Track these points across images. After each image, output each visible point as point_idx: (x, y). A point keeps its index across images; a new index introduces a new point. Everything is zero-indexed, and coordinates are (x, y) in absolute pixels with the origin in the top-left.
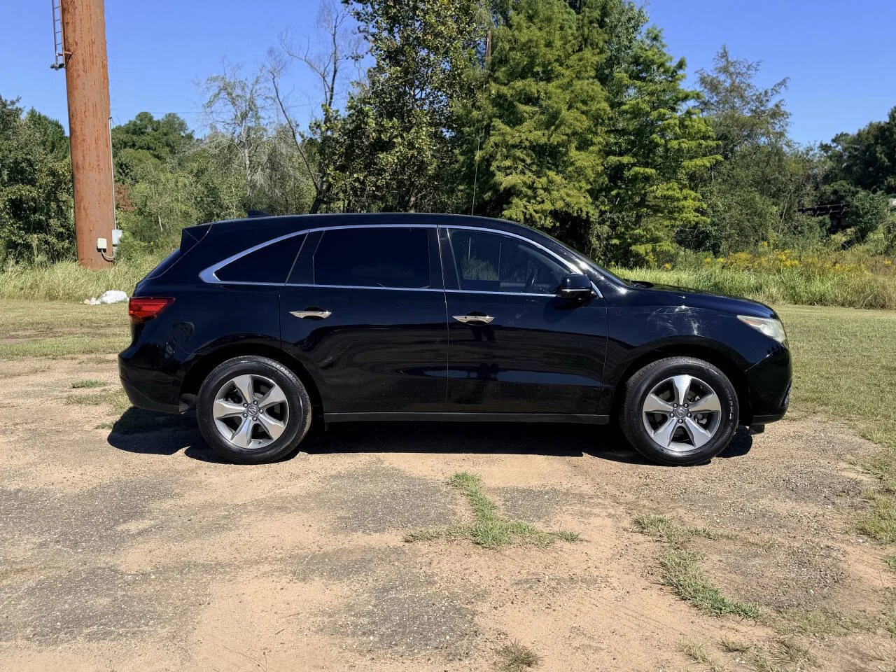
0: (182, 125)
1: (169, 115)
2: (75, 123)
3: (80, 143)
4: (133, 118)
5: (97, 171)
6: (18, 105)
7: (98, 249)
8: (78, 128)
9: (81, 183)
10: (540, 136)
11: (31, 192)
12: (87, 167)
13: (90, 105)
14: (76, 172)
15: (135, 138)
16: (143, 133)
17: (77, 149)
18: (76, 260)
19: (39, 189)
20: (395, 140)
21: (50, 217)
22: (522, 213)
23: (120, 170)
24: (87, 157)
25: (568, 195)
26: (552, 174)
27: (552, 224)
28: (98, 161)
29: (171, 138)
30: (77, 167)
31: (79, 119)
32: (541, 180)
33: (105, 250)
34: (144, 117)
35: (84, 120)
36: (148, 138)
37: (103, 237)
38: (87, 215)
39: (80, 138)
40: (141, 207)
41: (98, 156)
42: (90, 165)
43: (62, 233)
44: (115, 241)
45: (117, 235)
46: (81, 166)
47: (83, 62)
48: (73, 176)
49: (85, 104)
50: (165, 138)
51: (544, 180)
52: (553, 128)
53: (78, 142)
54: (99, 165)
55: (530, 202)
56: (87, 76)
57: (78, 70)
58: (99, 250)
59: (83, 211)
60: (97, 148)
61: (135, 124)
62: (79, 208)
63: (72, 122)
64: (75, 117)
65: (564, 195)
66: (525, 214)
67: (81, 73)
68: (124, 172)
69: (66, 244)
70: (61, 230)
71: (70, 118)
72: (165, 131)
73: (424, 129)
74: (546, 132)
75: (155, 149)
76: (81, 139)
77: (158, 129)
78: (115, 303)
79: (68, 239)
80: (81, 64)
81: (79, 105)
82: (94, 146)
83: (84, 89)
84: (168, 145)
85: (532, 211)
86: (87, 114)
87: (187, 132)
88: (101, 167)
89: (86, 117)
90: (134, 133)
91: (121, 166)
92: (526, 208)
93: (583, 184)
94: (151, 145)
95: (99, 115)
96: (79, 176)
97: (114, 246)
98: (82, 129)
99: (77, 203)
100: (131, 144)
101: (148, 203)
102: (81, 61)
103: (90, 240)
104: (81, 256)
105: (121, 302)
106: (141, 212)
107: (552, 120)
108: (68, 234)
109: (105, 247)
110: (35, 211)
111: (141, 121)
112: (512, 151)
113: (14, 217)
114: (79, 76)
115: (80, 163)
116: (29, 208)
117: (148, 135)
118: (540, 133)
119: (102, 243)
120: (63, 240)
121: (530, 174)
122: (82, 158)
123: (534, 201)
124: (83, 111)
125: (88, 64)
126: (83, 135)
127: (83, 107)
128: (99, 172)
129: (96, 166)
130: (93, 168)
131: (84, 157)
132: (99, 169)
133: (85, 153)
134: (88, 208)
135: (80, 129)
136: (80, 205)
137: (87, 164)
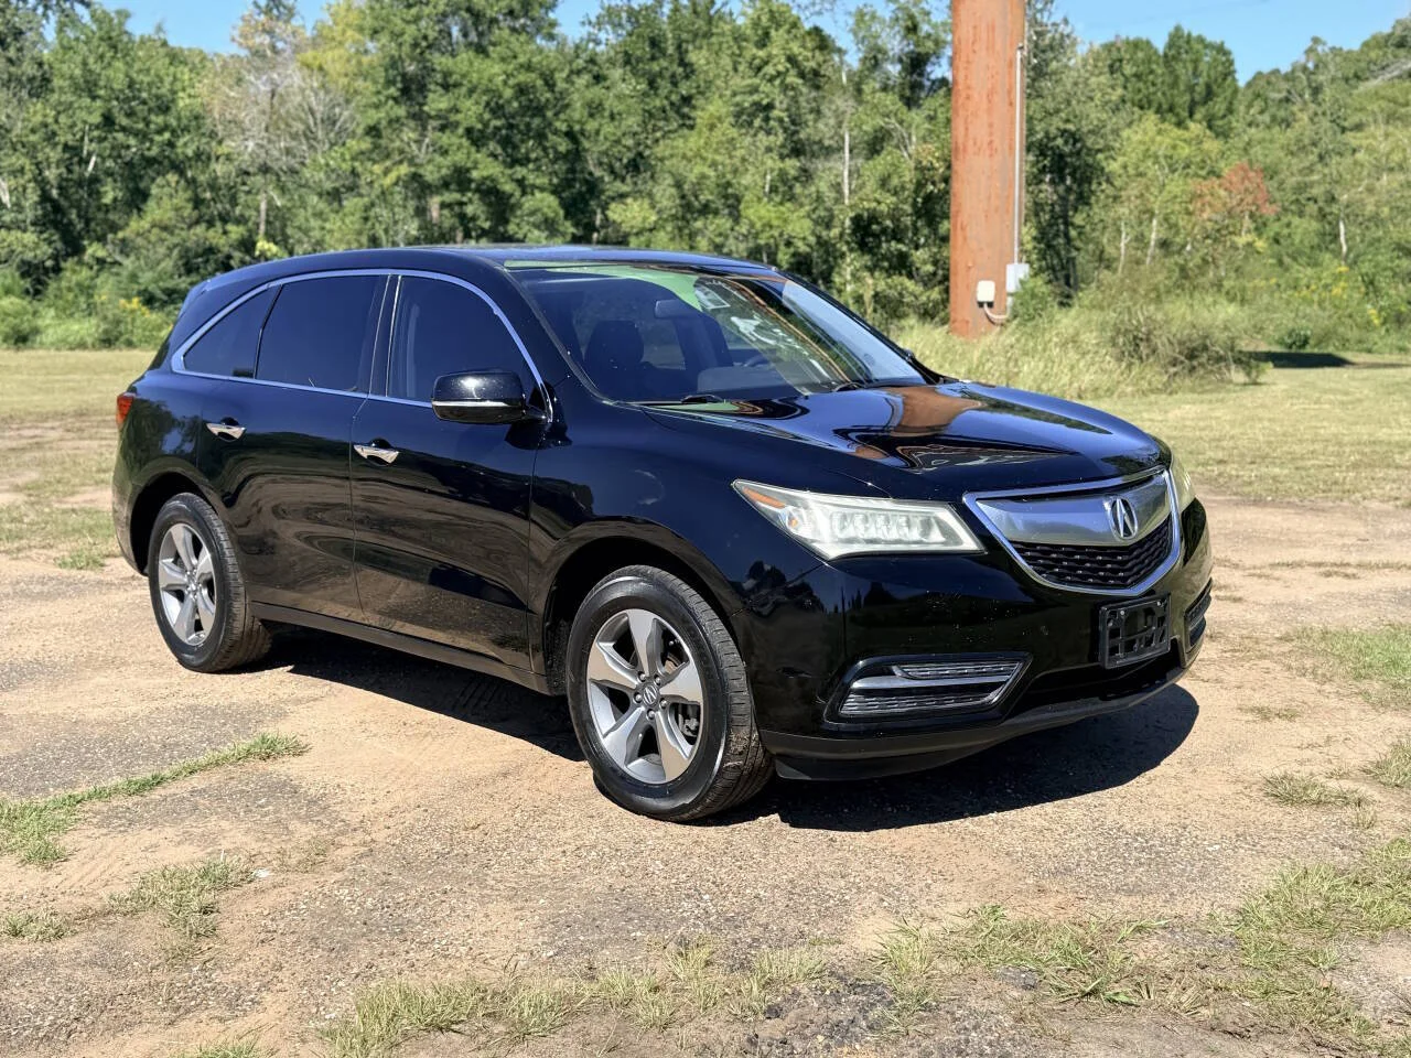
2: (957, 67)
3: (963, 103)
5: (988, 154)
7: (977, 302)
8: (960, 79)
12: (971, 149)
13: (983, 27)
14: (954, 160)
17: (958, 115)
18: (946, 324)
21: (916, 246)
28: (991, 134)
30: (957, 149)
31: (964, 59)
33: (990, 305)
35: (970, 60)
37: (988, 279)
38: (965, 239)
39: (964, 95)
41: (991, 125)
44: (1012, 286)
45: (1017, 273)
46: (961, 148)
48: (948, 167)
49: (975, 27)
53: (960, 102)
54: (991, 142)
58: (981, 304)
59: (960, 232)
60: (990, 111)
62: (956, 227)
64: (958, 56)
69: (937, 293)
79: (942, 283)
81: (962, 32)
82: (984, 105)
86: (976, 48)
88: (995, 144)
89: (975, 53)
95: (998, 47)
96: (957, 166)
97: (1008, 295)
98: (966, 77)
99: (954, 217)
103: (967, 287)
104: (951, 317)
109: (991, 299)
110: (892, 235)
115: (960, 141)
116: (882, 232)
119: (986, 291)
120: (934, 287)
122: (964, 132)
124: (971, 42)
126: (969, 88)
127: (971, 32)
128: (991, 155)
129: (985, 145)
130: (980, 148)
131: (967, 129)
132: (991, 149)
133: (969, 121)
134: (966, 225)
135: (963, 78)
136: (957, 221)
137: (971, 142)
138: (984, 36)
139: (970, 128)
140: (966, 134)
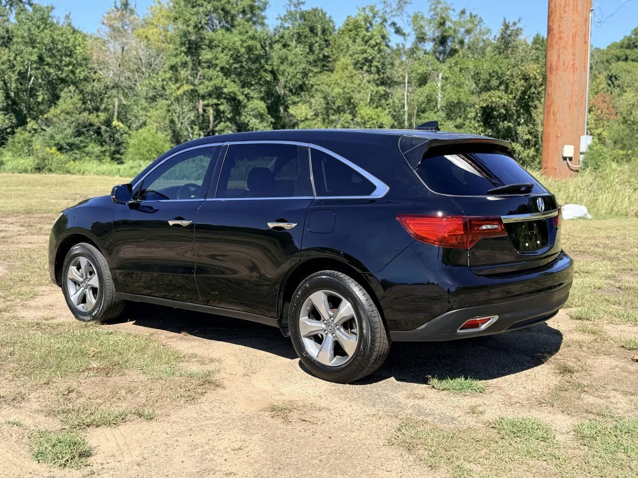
3: (556, 42)
5: (571, 71)
7: (563, 157)
8: (555, 27)
9: (553, 85)
11: (501, 99)
12: (561, 68)
14: (548, 75)
17: (553, 48)
18: (540, 169)
19: (509, 94)
21: (519, 124)
23: (610, 82)
24: (562, 56)
28: (574, 60)
30: (551, 68)
31: (558, 15)
33: (571, 159)
35: (562, 16)
37: (570, 144)
38: (556, 120)
40: (625, 116)
41: (574, 54)
42: (564, 65)
43: (528, 140)
44: (583, 148)
45: (586, 141)
46: (555, 67)
48: (545, 78)
53: (555, 40)
54: (574, 64)
58: (565, 159)
59: (551, 116)
60: (573, 46)
61: (629, 39)
62: (548, 114)
63: (551, 20)
64: (553, 15)
68: (613, 83)
69: (532, 152)
70: (529, 137)
71: (549, 16)
76: (558, 37)
78: (573, 219)
79: (535, 146)
82: (570, 43)
86: (567, 9)
88: (576, 65)
89: (565, 12)
91: (610, 78)
95: (580, 9)
96: (552, 78)
97: (581, 153)
98: (559, 26)
99: (547, 108)
100: (624, 57)
101: (634, 112)
103: (556, 148)
104: (544, 165)
105: (580, 218)
106: (625, 121)
108: (535, 141)
109: (571, 155)
110: (505, 118)
113: (485, 125)
115: (554, 63)
116: (499, 116)
119: (568, 151)
120: (529, 148)
122: (556, 58)
124: (563, 6)
126: (560, 32)
129: (570, 66)
130: (567, 68)
131: (559, 56)
132: (574, 68)
133: (561, 52)
134: (557, 112)
135: (557, 27)
136: (550, 110)
137: (562, 64)
139: (561, 56)
140: (558, 59)
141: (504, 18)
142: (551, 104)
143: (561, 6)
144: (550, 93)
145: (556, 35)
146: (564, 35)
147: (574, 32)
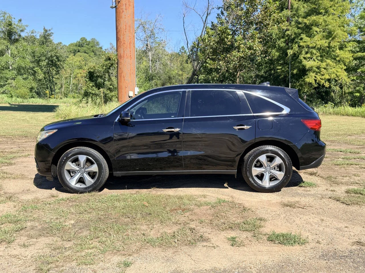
0: (98, 44)
1: (93, 39)
2: (120, 35)
4: (79, 40)
6: (52, 31)
7: (129, 96)
9: (122, 64)
10: (324, 43)
11: (99, 68)
12: (125, 57)
13: (128, 26)
14: (119, 59)
15: (79, 48)
16: (83, 46)
17: (121, 47)
18: (117, 102)
20: (241, 46)
22: (314, 80)
25: (337, 71)
26: (328, 61)
27: (329, 86)
28: (130, 54)
29: (94, 48)
31: (122, 33)
32: (323, 64)
33: (132, 97)
34: (83, 39)
35: (125, 33)
36: (85, 48)
37: (131, 91)
38: (124, 80)
41: (130, 51)
42: (127, 56)
45: (137, 90)
46: (122, 56)
47: (126, 4)
49: (125, 25)
50: (92, 48)
51: (324, 64)
52: (330, 39)
53: (121, 44)
54: (130, 56)
55: (317, 75)
56: (127, 12)
57: (123, 9)
59: (122, 78)
61: (79, 42)
64: (120, 32)
65: (335, 71)
66: (316, 80)
67: (124, 10)
72: (92, 46)
73: (257, 40)
74: (327, 41)
75: (88, 53)
77: (89, 45)
80: (124, 6)
81: (122, 26)
82: (129, 46)
83: (125, 18)
84: (93, 52)
85: (319, 79)
86: (126, 30)
87: (100, 46)
89: (126, 32)
90: (79, 46)
92: (316, 78)
93: (343, 66)
94: (86, 51)
95: (131, 31)
96: (121, 61)
97: (136, 95)
98: (123, 38)
100: (78, 51)
102: (124, 4)
103: (125, 92)
104: (121, 99)
107: (330, 35)
110: (99, 77)
111: (82, 41)
112: (311, 50)
113: (90, 80)
114: (123, 11)
115: (122, 54)
116: (97, 76)
117: (85, 47)
118: (324, 41)
119: (131, 94)
121: (318, 61)
122: (123, 52)
123: (319, 74)
125: (128, 5)
126: (124, 41)
127: (125, 26)
128: (131, 59)
129: (129, 56)
130: (128, 57)
131: (124, 51)
132: (131, 57)
133: (125, 49)
134: (125, 76)
135: (122, 38)
136: (121, 75)
137: (126, 55)
138: (128, 28)
139: (125, 51)
140: (124, 53)
141: (44, 27)
142: (122, 73)
143: (124, 29)
144: (121, 67)
145: (122, 42)
146: (126, 42)
147: (130, 41)
